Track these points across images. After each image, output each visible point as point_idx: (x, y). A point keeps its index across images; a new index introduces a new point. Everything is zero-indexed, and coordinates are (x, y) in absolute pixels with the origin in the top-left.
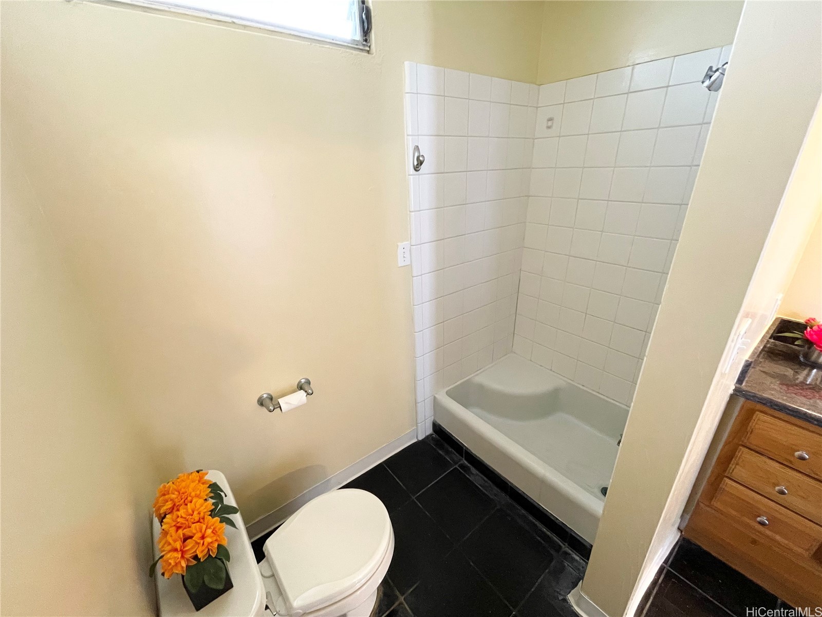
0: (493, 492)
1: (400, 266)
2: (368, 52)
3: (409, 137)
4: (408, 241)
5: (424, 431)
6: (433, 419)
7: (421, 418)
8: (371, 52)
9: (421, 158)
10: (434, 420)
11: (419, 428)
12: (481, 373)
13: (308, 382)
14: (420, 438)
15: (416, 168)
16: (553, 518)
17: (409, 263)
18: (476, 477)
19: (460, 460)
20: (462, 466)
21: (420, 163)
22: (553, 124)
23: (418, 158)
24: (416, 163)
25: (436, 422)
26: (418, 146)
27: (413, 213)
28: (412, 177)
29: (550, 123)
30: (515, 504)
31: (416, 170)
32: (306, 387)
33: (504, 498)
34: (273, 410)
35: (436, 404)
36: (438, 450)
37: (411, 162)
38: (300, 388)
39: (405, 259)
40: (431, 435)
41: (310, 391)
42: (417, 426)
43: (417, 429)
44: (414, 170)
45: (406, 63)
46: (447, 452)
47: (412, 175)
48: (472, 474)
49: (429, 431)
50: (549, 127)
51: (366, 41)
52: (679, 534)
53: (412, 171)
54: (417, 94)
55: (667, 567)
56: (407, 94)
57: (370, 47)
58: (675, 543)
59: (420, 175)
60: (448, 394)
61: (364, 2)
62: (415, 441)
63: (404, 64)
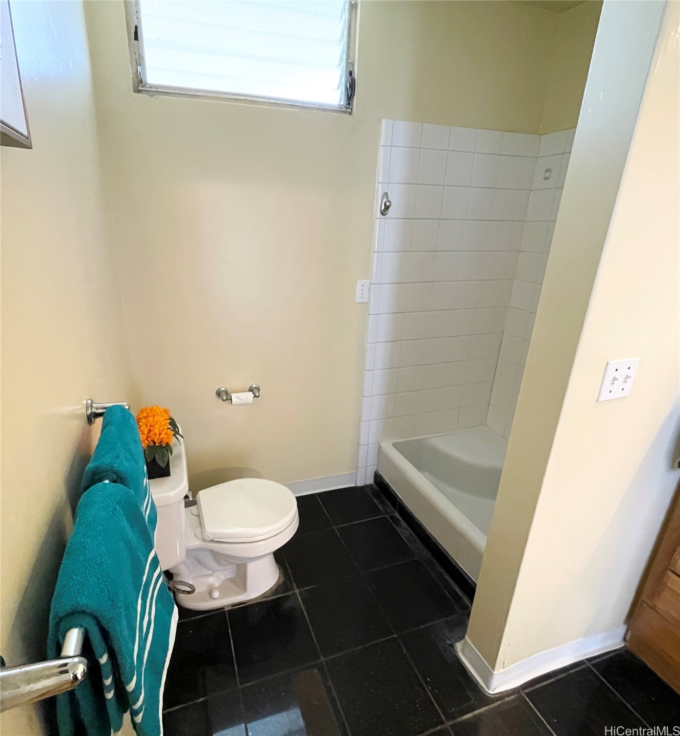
0: (416, 546)
1: (357, 302)
2: (350, 113)
3: (379, 184)
4: (369, 279)
5: (364, 479)
6: (375, 470)
7: (361, 463)
8: (352, 113)
9: (387, 204)
10: (377, 470)
11: (359, 472)
12: (439, 436)
13: (258, 389)
14: (359, 484)
15: (383, 213)
16: (466, 578)
17: (367, 301)
18: (404, 530)
19: (393, 512)
20: (392, 518)
21: (387, 208)
22: (550, 175)
23: (385, 203)
24: (383, 208)
25: (378, 472)
26: (387, 193)
27: (376, 254)
28: (378, 220)
29: (547, 174)
30: (435, 561)
31: (383, 215)
32: (255, 390)
33: (426, 554)
34: (226, 400)
35: (380, 452)
36: (373, 499)
37: (378, 206)
38: (251, 390)
39: (363, 296)
40: (371, 485)
41: (257, 394)
42: (357, 470)
43: (357, 473)
44: (381, 215)
45: (384, 121)
46: (382, 503)
47: (378, 218)
48: (401, 527)
49: (370, 481)
50: (546, 179)
51: (349, 104)
52: (623, 645)
53: (379, 215)
54: (391, 146)
55: (588, 664)
56: (381, 147)
57: (352, 109)
58: (612, 649)
59: (386, 219)
60: (395, 445)
61: (351, 73)
62: (353, 485)
63: (381, 121)
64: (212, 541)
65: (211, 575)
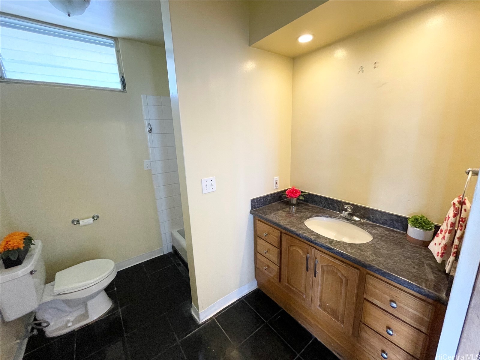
1: (145, 169)
3: (145, 120)
4: (149, 160)
5: (167, 250)
7: (164, 243)
10: (173, 245)
13: (98, 216)
14: (165, 253)
15: (150, 132)
17: (150, 169)
19: (179, 261)
20: (178, 264)
21: (151, 129)
24: (149, 129)
26: (149, 124)
27: (150, 149)
34: (76, 225)
35: (172, 236)
37: (147, 129)
39: (148, 167)
40: (171, 252)
41: (96, 219)
42: (163, 247)
45: (142, 95)
46: (175, 259)
47: (147, 134)
49: (170, 250)
51: (124, 89)
52: (257, 287)
53: (148, 132)
54: (148, 105)
55: (243, 298)
56: (143, 106)
57: (126, 91)
58: (251, 291)
59: (152, 134)
60: (178, 231)
61: (123, 77)
62: (162, 254)
63: (141, 95)
64: (59, 294)
65: (67, 315)
